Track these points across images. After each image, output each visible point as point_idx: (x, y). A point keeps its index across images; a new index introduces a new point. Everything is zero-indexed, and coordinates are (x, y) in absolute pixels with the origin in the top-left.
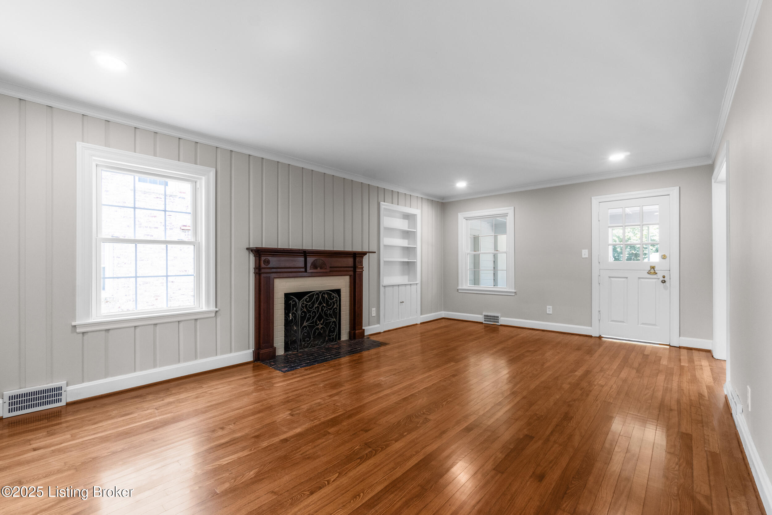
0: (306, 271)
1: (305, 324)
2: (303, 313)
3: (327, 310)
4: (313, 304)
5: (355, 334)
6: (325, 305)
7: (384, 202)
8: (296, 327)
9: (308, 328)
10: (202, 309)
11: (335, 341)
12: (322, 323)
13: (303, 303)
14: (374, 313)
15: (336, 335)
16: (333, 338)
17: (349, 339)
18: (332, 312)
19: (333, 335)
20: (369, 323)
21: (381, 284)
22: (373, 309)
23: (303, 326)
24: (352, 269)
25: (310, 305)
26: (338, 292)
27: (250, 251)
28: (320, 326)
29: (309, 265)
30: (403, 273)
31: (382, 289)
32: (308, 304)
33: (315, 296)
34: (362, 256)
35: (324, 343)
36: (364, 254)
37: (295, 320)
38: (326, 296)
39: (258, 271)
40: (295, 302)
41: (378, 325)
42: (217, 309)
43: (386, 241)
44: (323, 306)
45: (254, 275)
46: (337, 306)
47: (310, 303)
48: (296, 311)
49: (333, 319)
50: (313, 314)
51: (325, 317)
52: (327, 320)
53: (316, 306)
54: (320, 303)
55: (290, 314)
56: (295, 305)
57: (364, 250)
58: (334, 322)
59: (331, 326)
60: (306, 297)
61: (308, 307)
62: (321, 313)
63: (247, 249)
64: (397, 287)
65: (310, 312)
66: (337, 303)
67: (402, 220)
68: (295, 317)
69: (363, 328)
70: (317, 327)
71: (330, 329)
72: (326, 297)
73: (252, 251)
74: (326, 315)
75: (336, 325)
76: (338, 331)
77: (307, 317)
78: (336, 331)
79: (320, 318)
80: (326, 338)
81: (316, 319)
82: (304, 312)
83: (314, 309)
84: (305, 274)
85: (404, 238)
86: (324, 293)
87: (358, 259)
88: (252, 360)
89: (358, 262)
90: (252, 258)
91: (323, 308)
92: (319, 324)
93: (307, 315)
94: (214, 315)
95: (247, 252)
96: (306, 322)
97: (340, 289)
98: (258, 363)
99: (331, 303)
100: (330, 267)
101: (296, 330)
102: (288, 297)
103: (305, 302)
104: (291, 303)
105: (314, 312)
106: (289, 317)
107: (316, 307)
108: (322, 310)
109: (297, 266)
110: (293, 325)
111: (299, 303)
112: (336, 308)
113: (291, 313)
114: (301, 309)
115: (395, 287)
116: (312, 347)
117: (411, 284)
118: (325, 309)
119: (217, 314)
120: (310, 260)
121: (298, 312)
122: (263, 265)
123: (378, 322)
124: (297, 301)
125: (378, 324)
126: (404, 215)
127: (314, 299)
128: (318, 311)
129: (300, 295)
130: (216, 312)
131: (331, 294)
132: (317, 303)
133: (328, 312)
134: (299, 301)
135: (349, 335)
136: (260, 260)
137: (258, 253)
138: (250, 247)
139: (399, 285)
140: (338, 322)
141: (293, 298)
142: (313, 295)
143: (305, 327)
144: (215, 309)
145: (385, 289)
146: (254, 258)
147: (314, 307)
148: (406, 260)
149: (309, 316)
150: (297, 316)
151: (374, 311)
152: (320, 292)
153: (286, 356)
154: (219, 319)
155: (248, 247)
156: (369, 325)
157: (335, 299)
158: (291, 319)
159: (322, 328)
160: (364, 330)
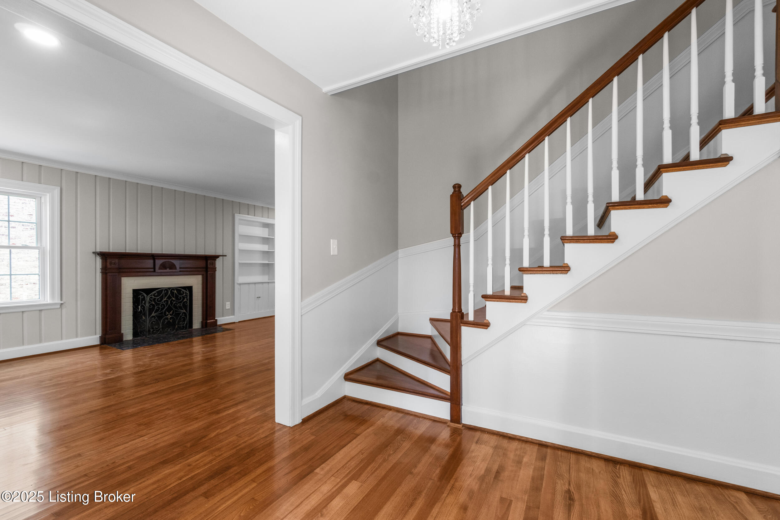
0: (154, 271)
1: (153, 314)
2: (151, 306)
3: (175, 303)
4: (162, 298)
5: (206, 323)
6: (174, 299)
7: (239, 214)
8: (145, 317)
9: (156, 318)
10: (47, 302)
11: (186, 329)
12: (171, 314)
13: (152, 298)
14: (228, 305)
15: (187, 324)
16: (183, 326)
17: (202, 327)
18: (182, 305)
19: (184, 324)
20: (223, 313)
21: (236, 282)
22: (227, 303)
23: (151, 316)
24: (205, 269)
25: (158, 299)
26: (190, 289)
27: (97, 254)
28: (169, 316)
29: (157, 267)
30: (263, 273)
31: (237, 287)
32: (156, 298)
33: (163, 292)
34: (214, 259)
35: (174, 330)
36: (218, 257)
37: (144, 311)
38: (175, 291)
39: (105, 271)
40: (144, 296)
41: (233, 317)
42: (62, 302)
43: (240, 245)
44: (172, 300)
45: (101, 274)
46: (187, 300)
47: (158, 297)
48: (145, 304)
49: (183, 311)
50: (161, 306)
51: (174, 309)
52: (176, 311)
53: (165, 299)
54: (169, 298)
55: (140, 307)
56: (144, 299)
57: (217, 254)
58: (184, 313)
59: (181, 316)
60: (154, 292)
61: (156, 301)
62: (171, 305)
63: (93, 253)
64: (254, 285)
65: (159, 304)
66: (187, 297)
67: (262, 228)
68: (144, 309)
69: (216, 319)
70: (166, 317)
71: (180, 319)
72: (176, 293)
73: (98, 254)
74: (176, 307)
75: (186, 315)
76: (188, 321)
77: (155, 309)
78: (186, 321)
79: (169, 310)
80: (175, 326)
81: (165, 311)
82: (152, 304)
83: (162, 302)
84: (154, 273)
85: (263, 244)
86: (174, 290)
87: (210, 261)
88: (99, 343)
89: (210, 264)
90: (99, 260)
91: (173, 301)
92: (168, 315)
93: (156, 308)
94: (59, 306)
95: (94, 256)
96: (154, 313)
97: (192, 286)
98: (105, 346)
99: (180, 297)
100: (180, 268)
101: (144, 319)
102: (136, 293)
103: (153, 297)
104: (140, 297)
105: (163, 305)
106: (138, 309)
107: (164, 301)
108: (171, 303)
109: (145, 267)
110: (142, 316)
111: (147, 297)
112: (186, 302)
113: (140, 305)
114: (149, 303)
115: (251, 285)
116: (161, 333)
117: (268, 282)
118: (174, 303)
119: (63, 306)
120: (159, 262)
121: (146, 304)
122: (109, 266)
123: (233, 314)
124: (145, 295)
125: (233, 315)
126: (263, 224)
127: (163, 294)
128: (167, 304)
129: (148, 291)
130: (62, 304)
131: (181, 290)
132: (166, 297)
133: (178, 305)
134: (147, 296)
135: (201, 324)
136: (106, 262)
137: (105, 256)
138: (97, 251)
139: (255, 283)
140: (188, 313)
141: (142, 294)
142: (162, 291)
143: (153, 317)
144: (60, 302)
145: (240, 286)
146: (101, 260)
147: (163, 301)
148: (267, 262)
149: (158, 308)
150: (146, 308)
151: (228, 304)
152: (169, 288)
153: (133, 340)
154: (64, 311)
155: (94, 251)
156: (223, 316)
157: (184, 294)
158: (140, 310)
159: (171, 318)
160: (217, 320)
